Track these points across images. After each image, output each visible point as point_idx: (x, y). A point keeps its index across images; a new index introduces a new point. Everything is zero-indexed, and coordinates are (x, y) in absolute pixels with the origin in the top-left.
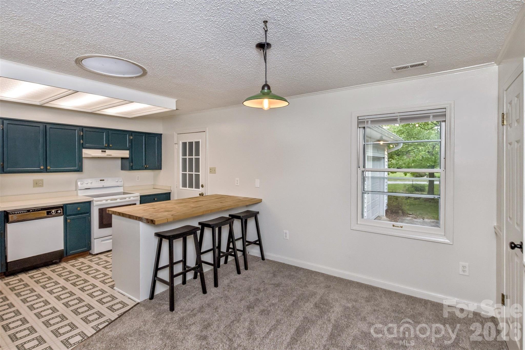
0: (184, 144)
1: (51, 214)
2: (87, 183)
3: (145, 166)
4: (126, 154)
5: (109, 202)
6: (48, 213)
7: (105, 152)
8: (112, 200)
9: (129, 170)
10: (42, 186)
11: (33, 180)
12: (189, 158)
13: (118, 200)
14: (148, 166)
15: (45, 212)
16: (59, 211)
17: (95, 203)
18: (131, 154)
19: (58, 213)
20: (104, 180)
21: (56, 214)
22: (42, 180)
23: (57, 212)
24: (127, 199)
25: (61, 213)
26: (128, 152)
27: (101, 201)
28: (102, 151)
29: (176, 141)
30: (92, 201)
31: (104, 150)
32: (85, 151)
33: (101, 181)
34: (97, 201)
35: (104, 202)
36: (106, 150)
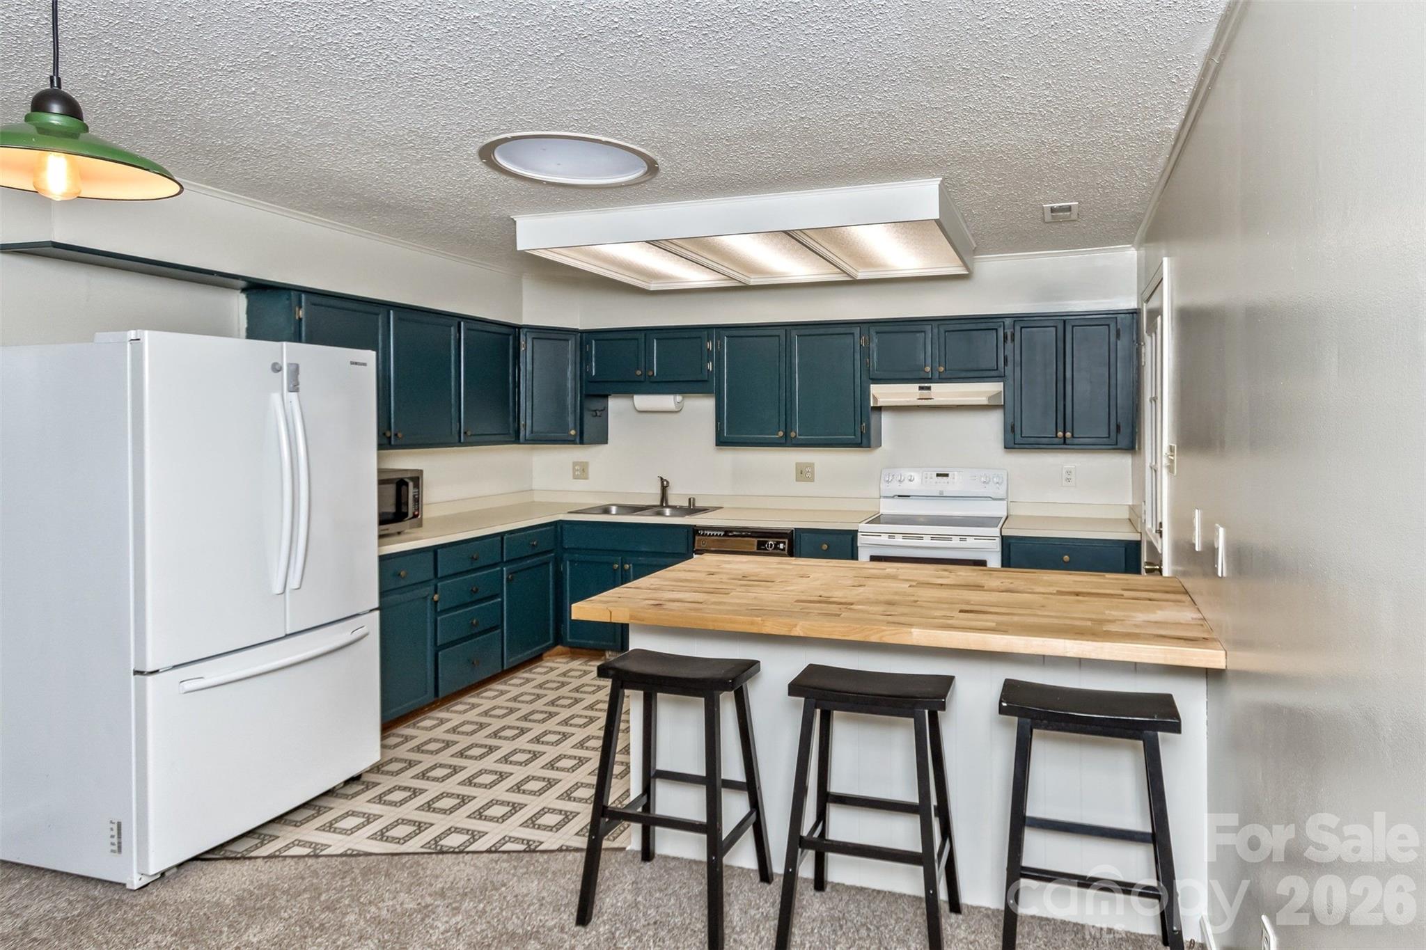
1: (765, 549)
2: (901, 481)
3: (1060, 435)
5: (899, 540)
6: (761, 545)
7: (929, 388)
8: (906, 536)
10: (811, 480)
11: (797, 464)
13: (927, 541)
14: (1068, 435)
15: (755, 541)
16: (781, 546)
18: (1010, 392)
19: (779, 549)
20: (947, 475)
21: (775, 551)
22: (812, 465)
23: (776, 548)
24: (956, 542)
25: (784, 549)
26: (997, 385)
27: (879, 534)
28: (921, 388)
30: (856, 531)
31: (926, 385)
32: (875, 389)
33: (939, 478)
34: (866, 534)
35: (884, 539)
36: (932, 385)
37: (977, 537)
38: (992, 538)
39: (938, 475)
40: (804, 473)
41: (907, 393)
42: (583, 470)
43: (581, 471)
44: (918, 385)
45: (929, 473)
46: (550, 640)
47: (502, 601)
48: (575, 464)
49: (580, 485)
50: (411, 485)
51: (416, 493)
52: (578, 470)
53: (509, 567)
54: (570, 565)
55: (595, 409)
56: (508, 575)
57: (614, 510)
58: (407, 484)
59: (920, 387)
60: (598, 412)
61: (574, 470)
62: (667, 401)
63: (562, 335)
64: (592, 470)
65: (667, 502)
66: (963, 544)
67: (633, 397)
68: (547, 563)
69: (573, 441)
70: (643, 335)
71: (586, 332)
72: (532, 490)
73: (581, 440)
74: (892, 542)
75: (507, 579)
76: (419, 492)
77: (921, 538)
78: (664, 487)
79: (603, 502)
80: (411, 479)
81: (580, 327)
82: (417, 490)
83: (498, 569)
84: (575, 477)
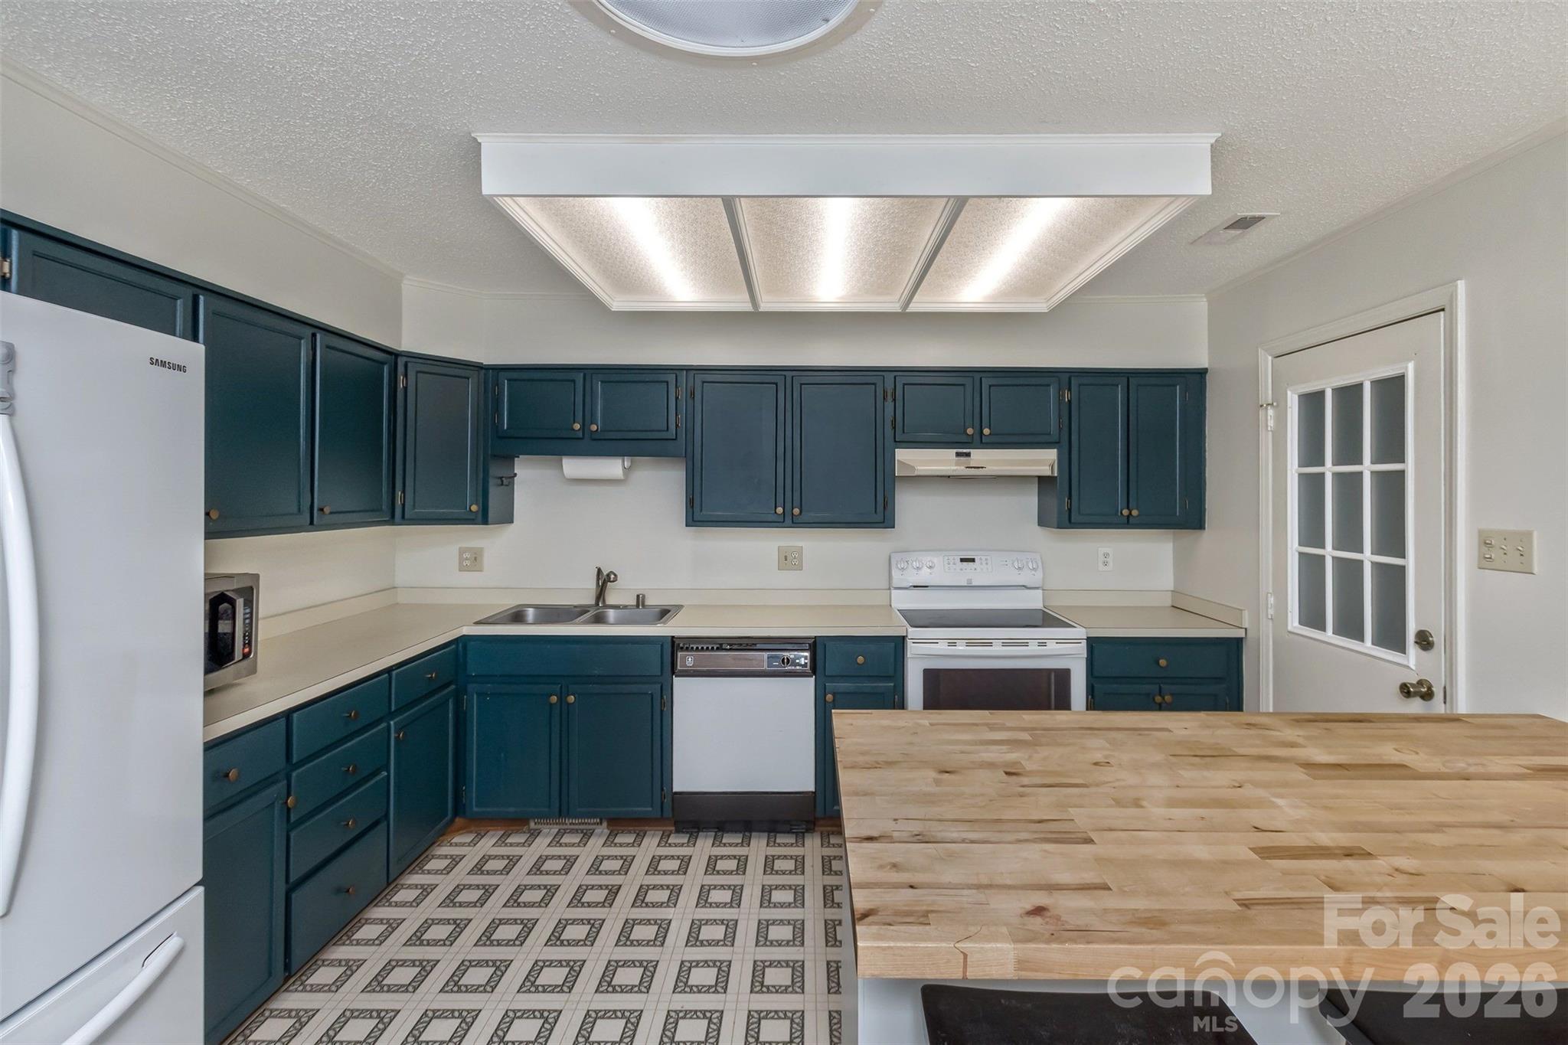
0: (1312, 402)
2: (918, 568)
3: (1125, 512)
4: (1044, 461)
5: (961, 648)
7: (968, 455)
8: (971, 642)
9: (1059, 527)
10: (800, 567)
11: (778, 548)
12: (1336, 475)
14: (1135, 513)
15: (764, 655)
16: (801, 661)
17: (912, 649)
18: (1066, 461)
19: (799, 664)
20: (973, 560)
22: (800, 549)
23: (795, 663)
24: (1033, 648)
26: (1052, 454)
27: (935, 640)
28: (958, 454)
29: (1267, 393)
30: (904, 638)
31: (965, 451)
32: (902, 455)
33: (965, 563)
34: (917, 641)
35: (942, 648)
36: (971, 451)
37: (1060, 641)
38: (1075, 641)
39: (962, 560)
40: (788, 560)
41: (939, 461)
42: (475, 559)
43: (472, 561)
44: (955, 450)
45: (951, 558)
46: (446, 815)
47: (388, 776)
48: (462, 551)
49: (470, 578)
50: (240, 603)
51: (248, 616)
52: (467, 559)
53: (396, 720)
54: (478, 698)
55: (501, 476)
56: (398, 732)
57: (531, 613)
58: (232, 602)
59: (956, 453)
60: (504, 479)
61: (461, 560)
62: (612, 467)
63: (457, 370)
64: (487, 559)
65: (604, 601)
66: (1042, 650)
67: (561, 461)
68: (444, 703)
69: (473, 520)
70: (582, 374)
71: (492, 369)
72: (394, 588)
73: (483, 518)
74: (952, 650)
75: (397, 738)
76: (251, 613)
77: (990, 645)
78: (604, 581)
79: (510, 602)
80: (239, 591)
81: (486, 362)
82: (248, 611)
83: (384, 725)
84: (462, 569)
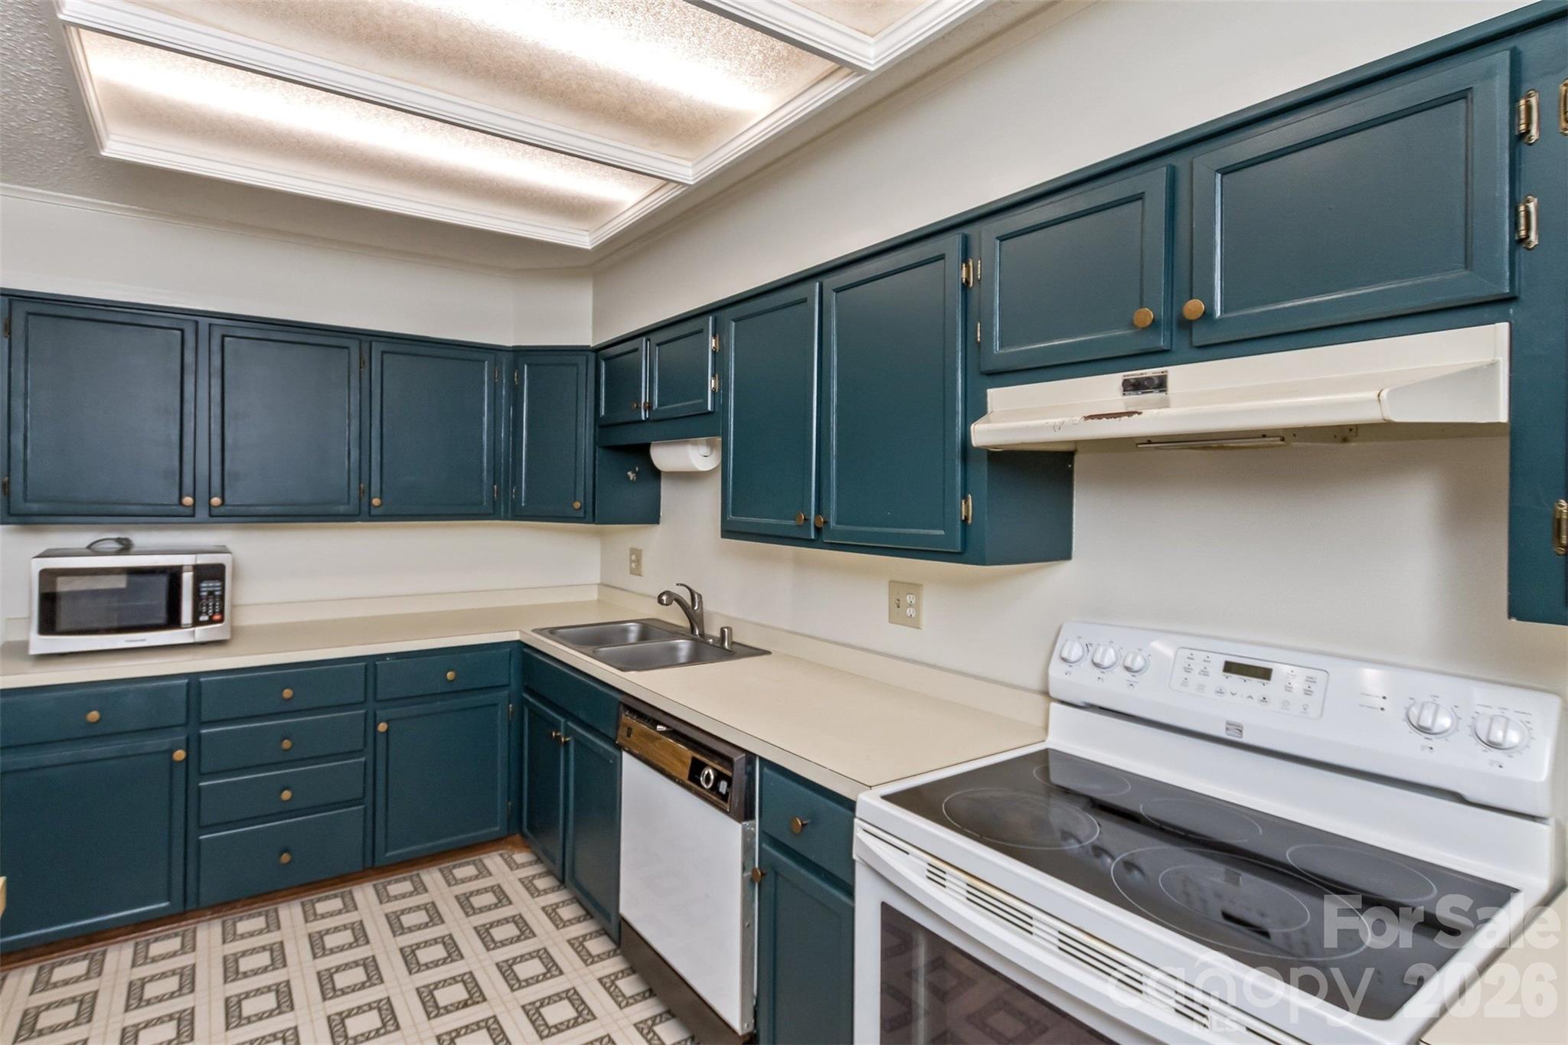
1: (699, 784)
6: (695, 770)
10: (915, 622)
15: (688, 754)
16: (723, 786)
19: (719, 792)
20: (1265, 674)
23: (715, 788)
25: (726, 798)
28: (1132, 386)
31: (1149, 372)
33: (1235, 678)
36: (1165, 372)
39: (1230, 668)
40: (902, 606)
43: (637, 563)
44: (1117, 379)
45: (1200, 656)
48: (632, 551)
52: (634, 562)
59: (1127, 382)
61: (631, 561)
70: (645, 341)
73: (592, 517)
76: (222, 587)
83: (356, 712)
84: (631, 572)
